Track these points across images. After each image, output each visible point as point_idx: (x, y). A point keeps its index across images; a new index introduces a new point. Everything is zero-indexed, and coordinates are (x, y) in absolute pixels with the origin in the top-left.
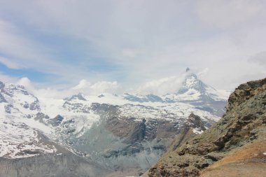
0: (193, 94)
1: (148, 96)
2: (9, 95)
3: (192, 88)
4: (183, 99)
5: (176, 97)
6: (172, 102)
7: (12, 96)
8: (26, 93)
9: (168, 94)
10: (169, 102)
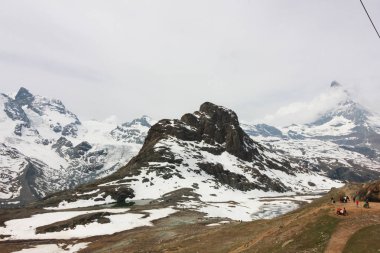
0: (340, 125)
1: (258, 127)
2: (38, 112)
3: (339, 115)
4: (319, 134)
5: (308, 130)
6: (300, 137)
7: (41, 114)
8: (62, 111)
9: (294, 125)
10: (294, 138)
